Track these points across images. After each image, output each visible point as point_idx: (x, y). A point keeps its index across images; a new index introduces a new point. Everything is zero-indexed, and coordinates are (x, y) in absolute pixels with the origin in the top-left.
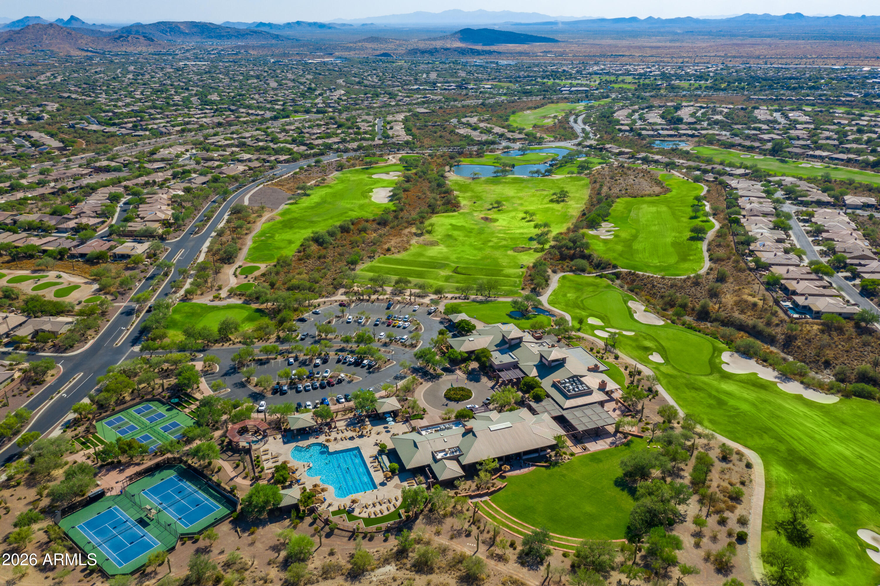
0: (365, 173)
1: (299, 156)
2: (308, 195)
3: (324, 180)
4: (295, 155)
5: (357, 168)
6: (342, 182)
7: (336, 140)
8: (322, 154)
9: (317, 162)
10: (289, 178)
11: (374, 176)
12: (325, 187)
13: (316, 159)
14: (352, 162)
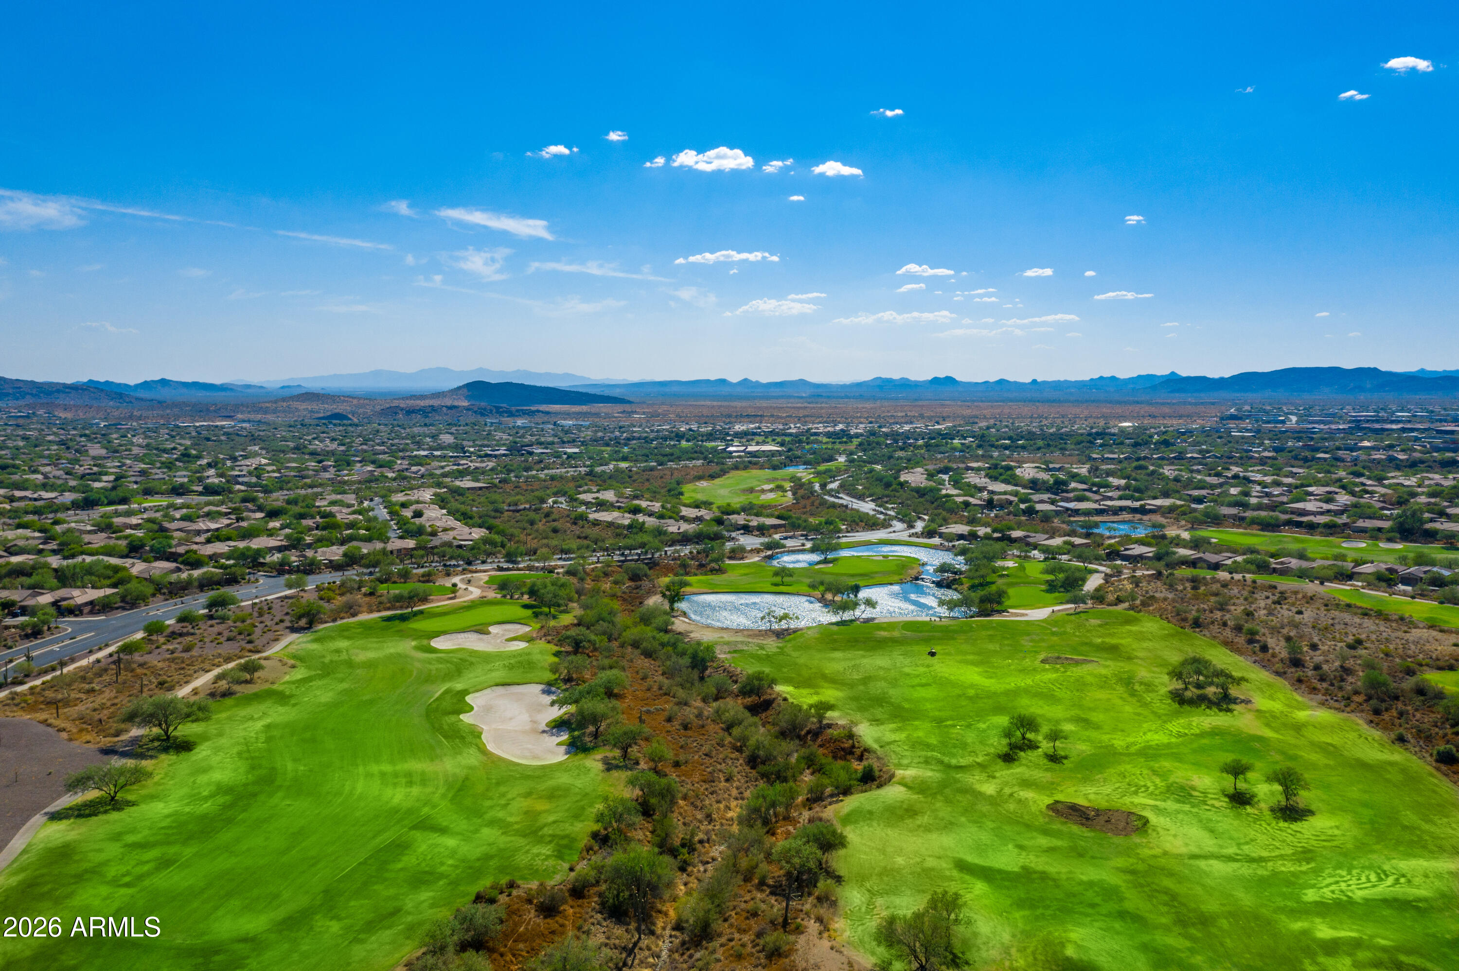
0: (403, 635)
1: (149, 589)
2: (185, 746)
3: (251, 668)
4: (132, 586)
5: (364, 617)
6: (327, 670)
7: (272, 542)
8: (233, 580)
9: (212, 605)
10: (99, 670)
11: (439, 643)
12: (257, 697)
13: (212, 594)
14: (339, 601)
